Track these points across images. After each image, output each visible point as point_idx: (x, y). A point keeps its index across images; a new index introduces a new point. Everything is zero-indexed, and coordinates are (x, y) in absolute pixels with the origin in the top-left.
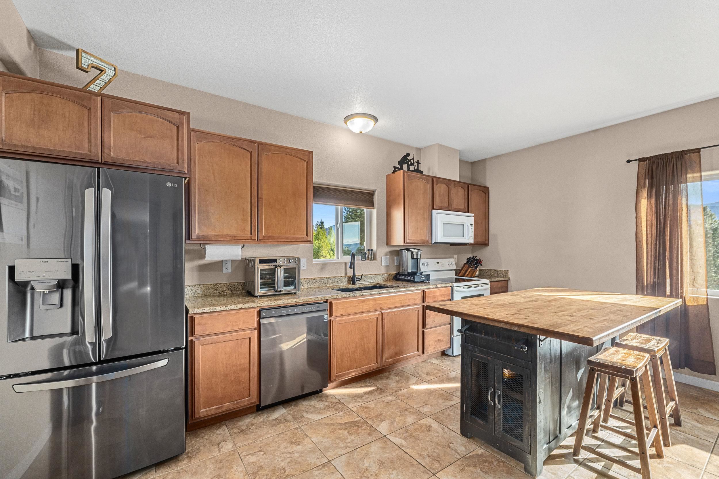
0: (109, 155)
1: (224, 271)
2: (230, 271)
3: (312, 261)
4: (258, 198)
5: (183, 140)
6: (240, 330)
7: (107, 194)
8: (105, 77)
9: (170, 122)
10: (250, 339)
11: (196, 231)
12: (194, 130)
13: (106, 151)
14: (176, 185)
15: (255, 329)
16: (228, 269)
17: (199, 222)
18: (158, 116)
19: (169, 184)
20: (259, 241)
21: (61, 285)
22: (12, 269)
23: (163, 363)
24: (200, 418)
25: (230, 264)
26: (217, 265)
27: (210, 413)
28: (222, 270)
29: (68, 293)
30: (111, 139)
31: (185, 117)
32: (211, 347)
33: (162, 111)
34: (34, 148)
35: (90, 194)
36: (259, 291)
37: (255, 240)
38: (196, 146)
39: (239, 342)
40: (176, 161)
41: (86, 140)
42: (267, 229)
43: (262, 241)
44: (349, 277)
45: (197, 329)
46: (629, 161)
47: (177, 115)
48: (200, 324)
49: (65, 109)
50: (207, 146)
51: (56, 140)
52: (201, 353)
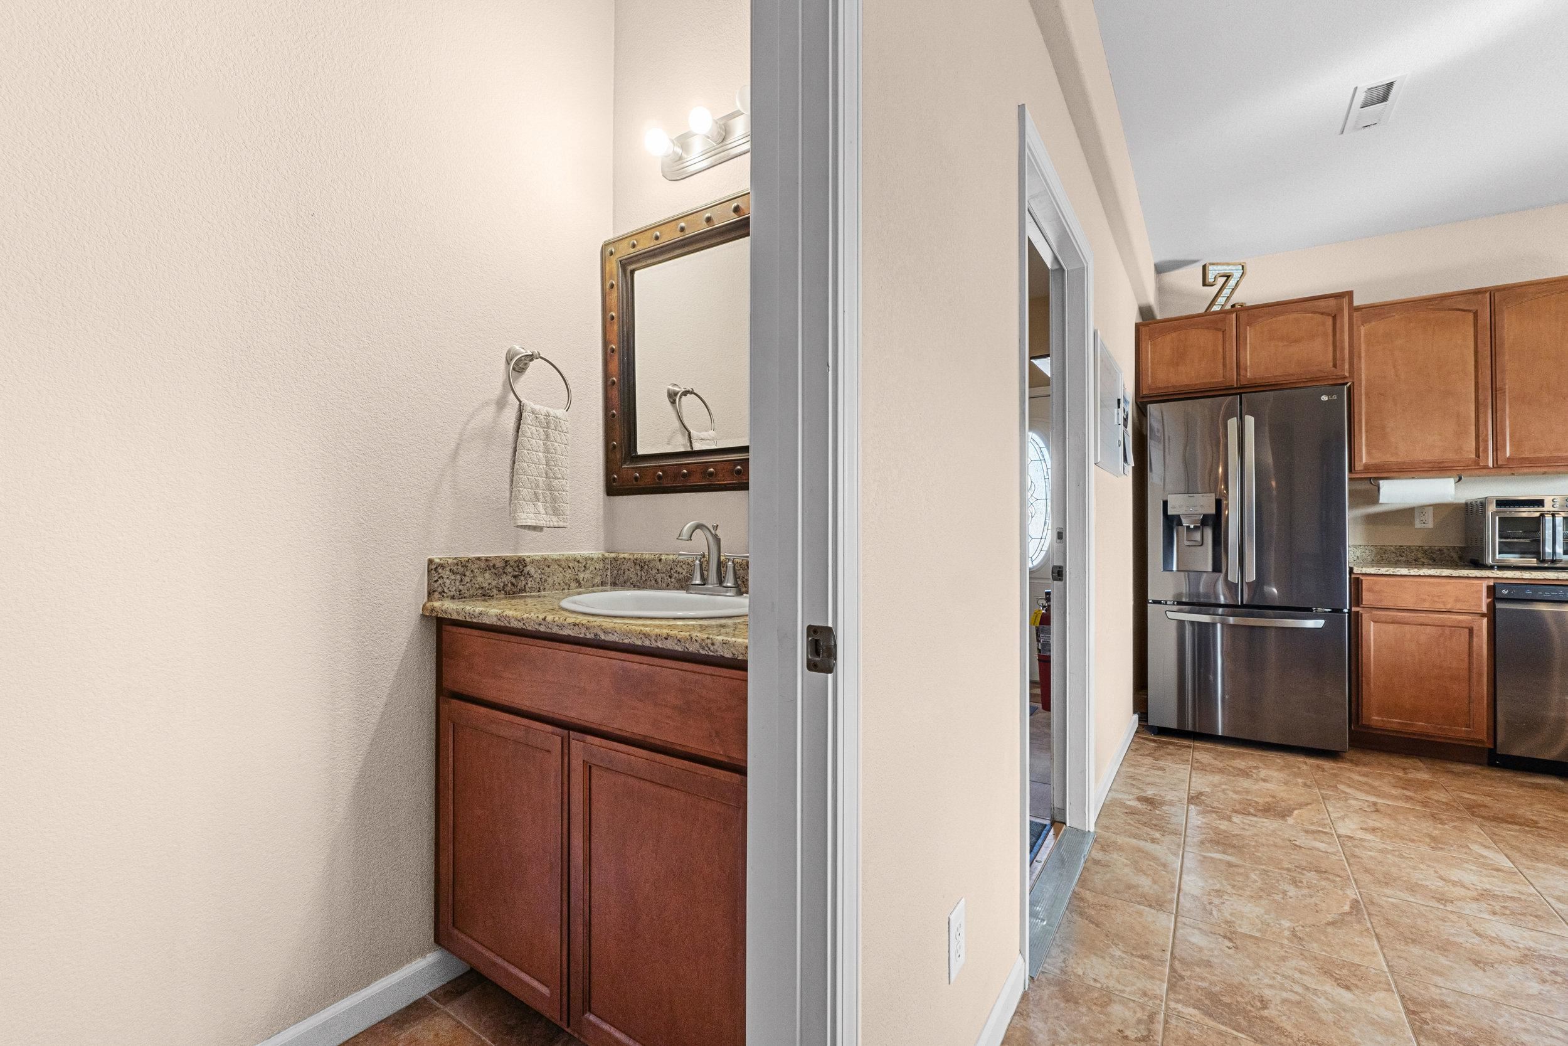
0: (1245, 376)
1: (1418, 525)
2: (1430, 525)
4: (1494, 390)
5: (1342, 331)
6: (1449, 612)
7: (1250, 421)
8: (1232, 283)
9: (1322, 313)
10: (1471, 631)
11: (1364, 458)
12: (1358, 309)
13: (1242, 372)
14: (1335, 397)
15: (1483, 615)
16: (1426, 522)
17: (1367, 445)
18: (1306, 312)
19: (1324, 398)
20: (1497, 466)
21: (1205, 520)
22: (1165, 503)
23: (1316, 623)
24: (1368, 727)
25: (1431, 511)
26: (1405, 515)
27: (1389, 726)
28: (1412, 523)
29: (1209, 533)
30: (1248, 357)
31: (1345, 300)
32: (1391, 628)
33: (1307, 304)
34: (1174, 387)
35: (1233, 423)
36: (1493, 554)
37: (1486, 467)
38: (1362, 331)
39: (1447, 631)
40: (1331, 364)
41: (1221, 366)
42: (1517, 445)
43: (1505, 468)
45: (1367, 597)
47: (1332, 302)
48: (1370, 590)
49: (1202, 338)
50: (1379, 326)
51: (1192, 373)
52: (1371, 631)
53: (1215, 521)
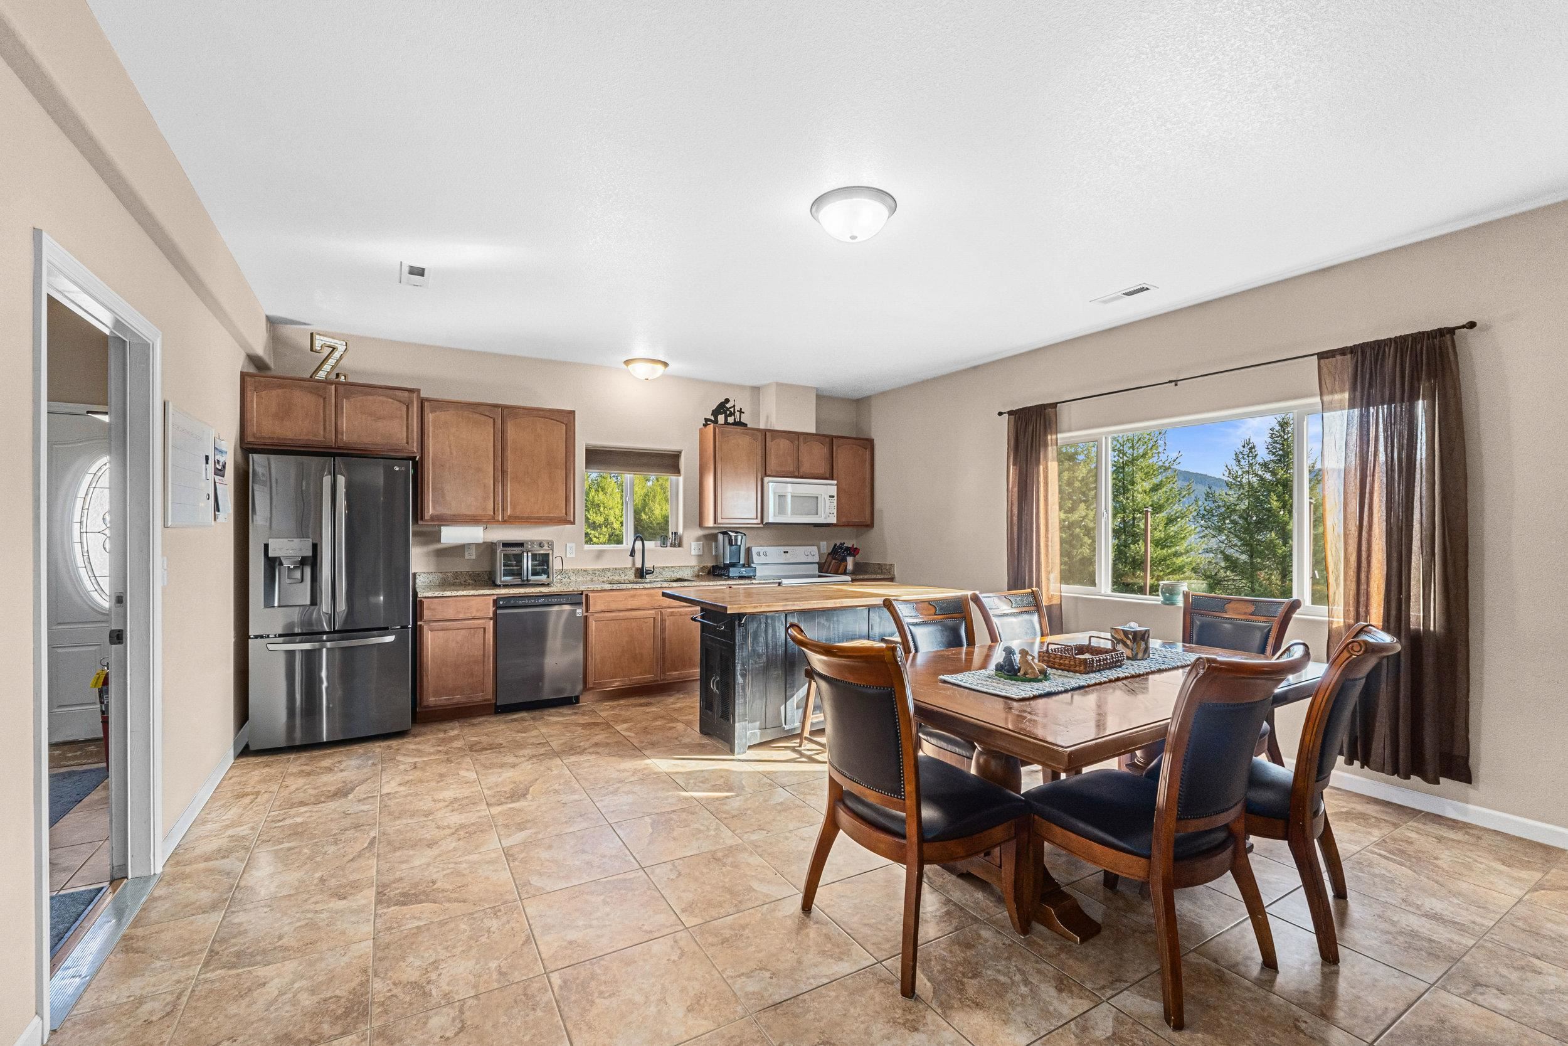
0: (342, 439)
1: (467, 557)
2: (474, 557)
3: (583, 547)
4: (504, 472)
5: (413, 418)
6: (473, 619)
7: (341, 481)
8: (337, 355)
9: (400, 401)
10: (485, 629)
11: (430, 510)
12: (428, 400)
13: (339, 436)
14: (403, 469)
15: (491, 619)
16: (471, 555)
17: (433, 502)
18: (387, 396)
19: (396, 468)
20: (504, 521)
21: (303, 562)
22: (266, 546)
23: (390, 639)
24: (428, 707)
25: (474, 548)
26: (458, 550)
27: (439, 703)
28: (463, 556)
29: (308, 571)
30: (344, 424)
31: (415, 395)
32: (441, 633)
33: (391, 392)
34: (278, 439)
35: (327, 480)
36: (501, 579)
37: (498, 521)
38: (430, 417)
39: (472, 631)
40: (405, 441)
41: (322, 428)
42: (514, 507)
43: (509, 521)
44: (637, 569)
45: (427, 614)
46: (1000, 414)
47: (406, 394)
48: (429, 609)
49: (303, 400)
50: (443, 416)
51: (296, 429)
52: (430, 639)
53: (312, 561)
